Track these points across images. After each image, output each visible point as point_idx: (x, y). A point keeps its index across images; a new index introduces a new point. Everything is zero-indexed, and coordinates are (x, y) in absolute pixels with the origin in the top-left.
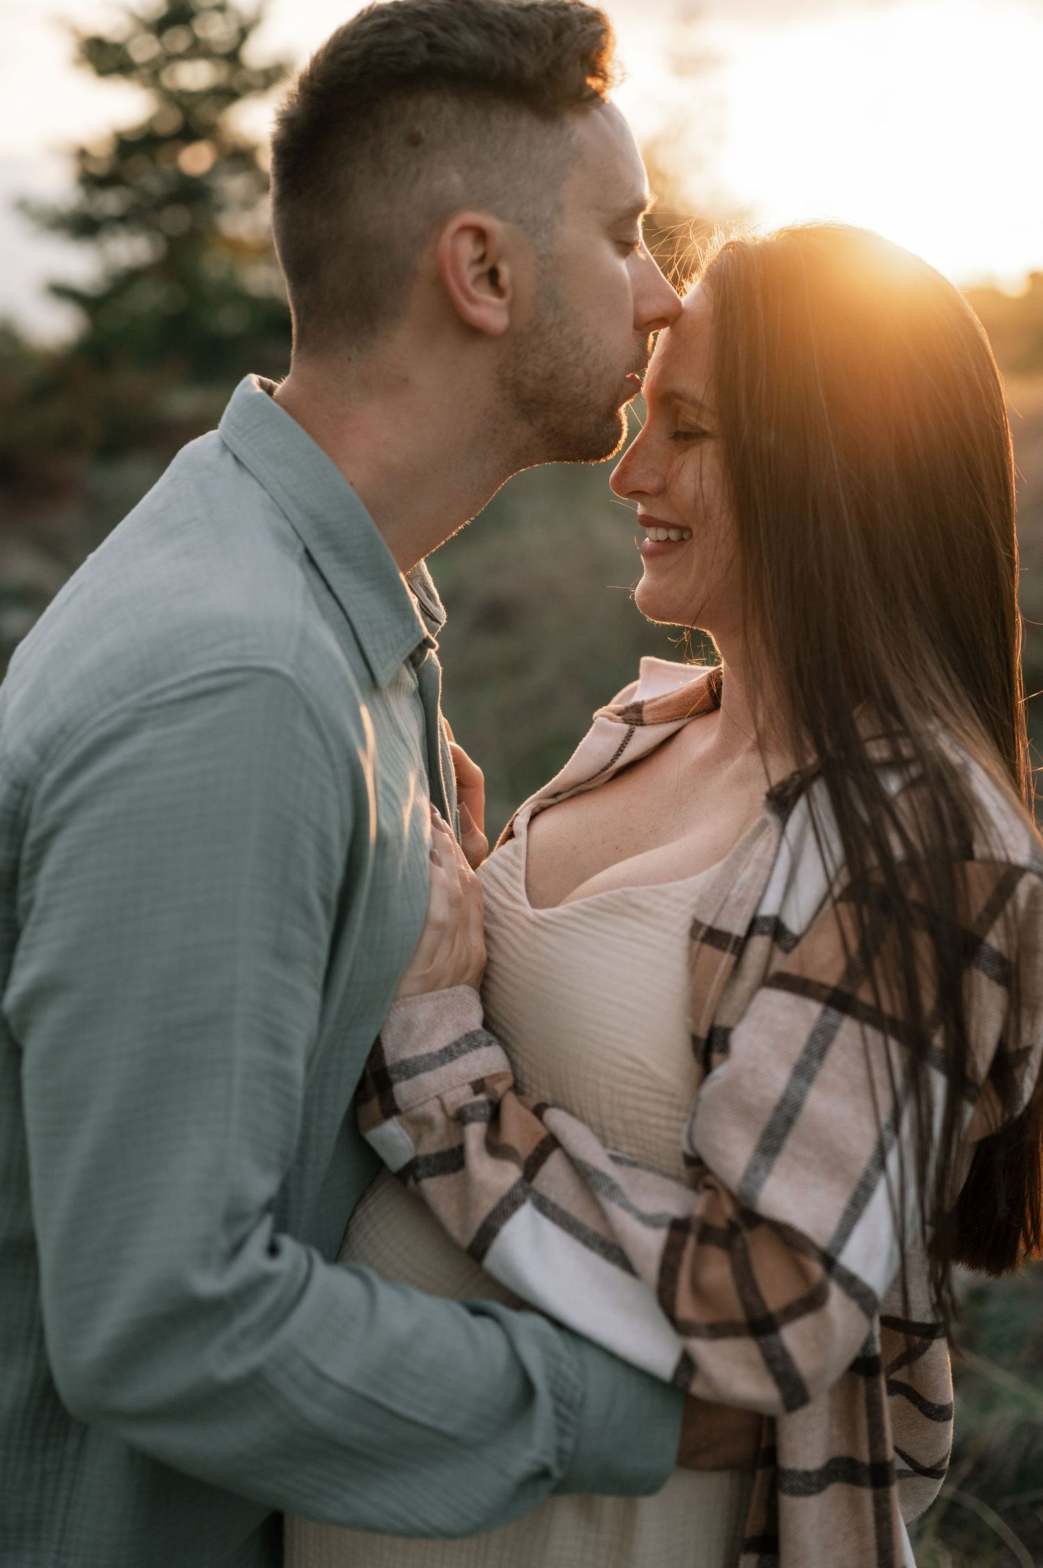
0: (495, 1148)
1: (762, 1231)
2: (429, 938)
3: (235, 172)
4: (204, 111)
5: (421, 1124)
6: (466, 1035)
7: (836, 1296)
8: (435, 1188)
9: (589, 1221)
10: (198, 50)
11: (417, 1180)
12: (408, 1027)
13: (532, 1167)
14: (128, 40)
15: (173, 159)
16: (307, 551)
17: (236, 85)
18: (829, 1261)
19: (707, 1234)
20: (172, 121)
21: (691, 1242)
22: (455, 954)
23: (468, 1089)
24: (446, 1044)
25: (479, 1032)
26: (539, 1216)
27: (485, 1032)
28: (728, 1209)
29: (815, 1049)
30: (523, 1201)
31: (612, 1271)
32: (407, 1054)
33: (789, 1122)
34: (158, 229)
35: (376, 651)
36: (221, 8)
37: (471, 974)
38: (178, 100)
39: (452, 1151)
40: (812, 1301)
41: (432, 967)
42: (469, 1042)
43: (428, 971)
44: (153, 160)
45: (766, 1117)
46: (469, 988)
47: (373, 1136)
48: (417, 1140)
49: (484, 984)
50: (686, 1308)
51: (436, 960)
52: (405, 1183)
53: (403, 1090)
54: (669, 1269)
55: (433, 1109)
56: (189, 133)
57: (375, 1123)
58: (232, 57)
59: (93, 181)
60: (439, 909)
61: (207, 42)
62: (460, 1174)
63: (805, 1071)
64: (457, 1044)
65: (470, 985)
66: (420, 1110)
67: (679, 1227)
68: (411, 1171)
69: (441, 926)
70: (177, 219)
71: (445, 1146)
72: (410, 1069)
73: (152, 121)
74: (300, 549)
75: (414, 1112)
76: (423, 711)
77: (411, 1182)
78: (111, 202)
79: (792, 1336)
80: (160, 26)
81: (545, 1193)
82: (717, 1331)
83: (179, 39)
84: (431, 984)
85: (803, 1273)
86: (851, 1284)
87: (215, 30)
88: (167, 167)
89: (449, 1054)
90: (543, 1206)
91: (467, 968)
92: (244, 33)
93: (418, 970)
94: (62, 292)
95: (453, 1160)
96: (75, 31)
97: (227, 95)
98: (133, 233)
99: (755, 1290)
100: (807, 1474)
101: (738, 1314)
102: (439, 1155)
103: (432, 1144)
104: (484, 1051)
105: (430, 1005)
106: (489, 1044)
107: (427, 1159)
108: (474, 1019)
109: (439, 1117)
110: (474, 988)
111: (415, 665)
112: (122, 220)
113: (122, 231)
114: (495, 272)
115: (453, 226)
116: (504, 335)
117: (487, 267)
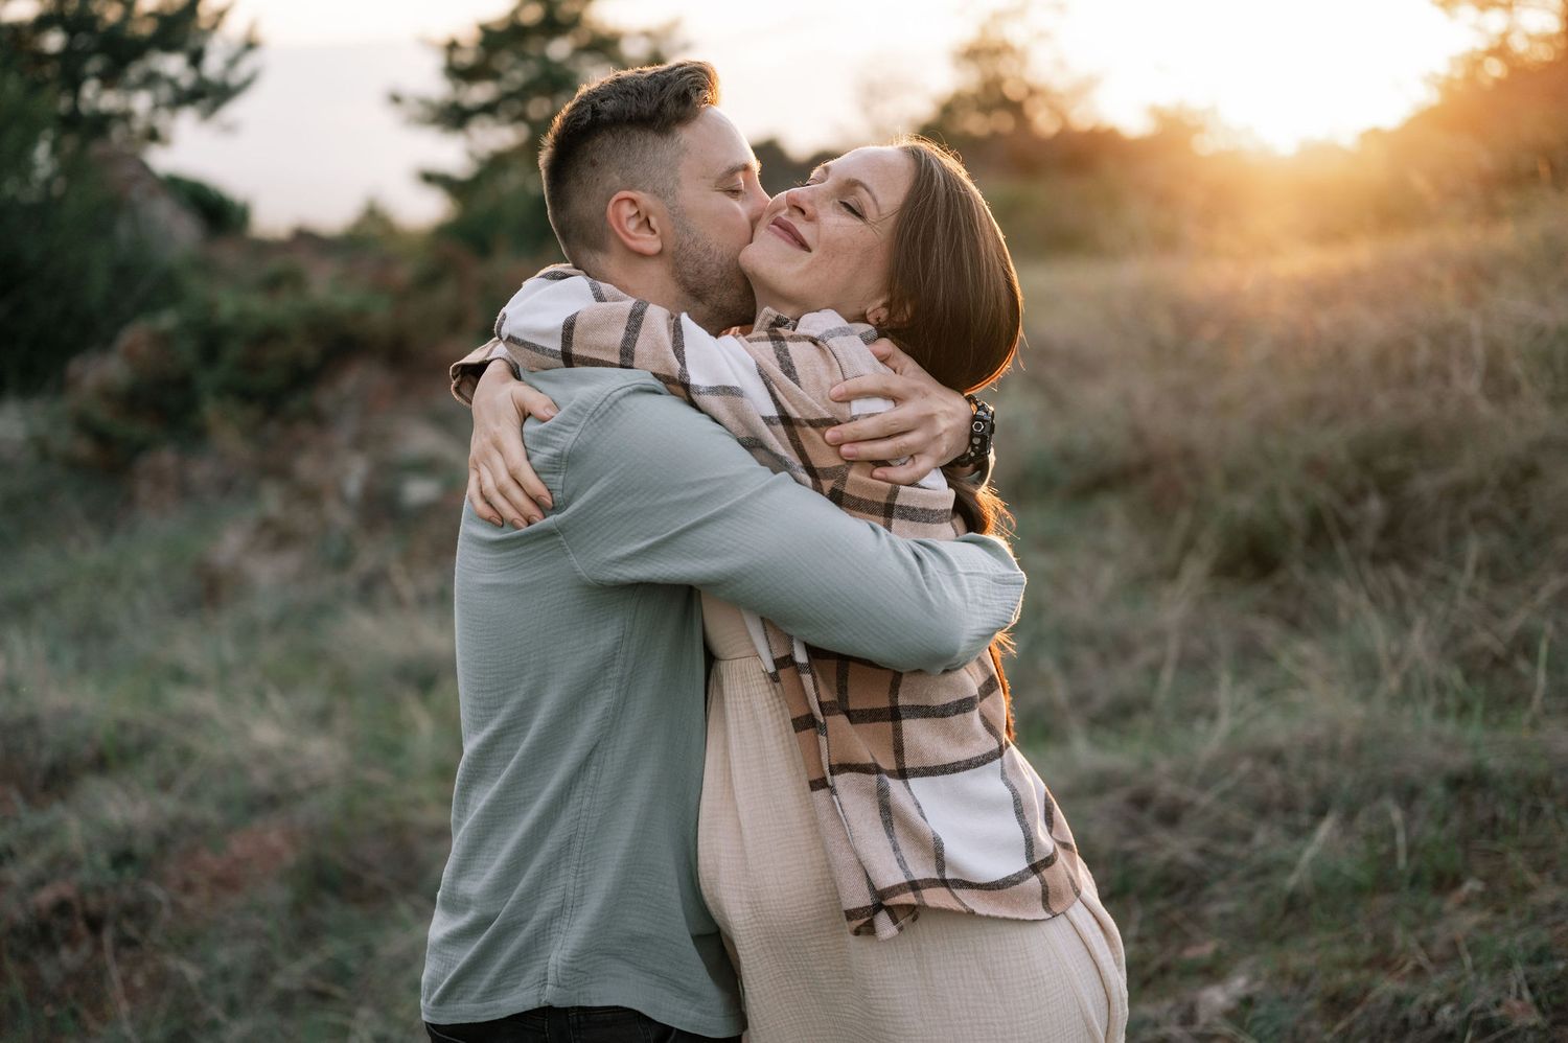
15: (542, 50)
20: (533, 14)
44: (518, 52)
56: (551, 28)
59: (459, 73)
73: (516, 12)
78: (479, 93)
94: (430, 178)
112: (489, 109)
113: (486, 120)
114: (648, 221)
115: (614, 199)
116: (660, 253)
117: (642, 218)
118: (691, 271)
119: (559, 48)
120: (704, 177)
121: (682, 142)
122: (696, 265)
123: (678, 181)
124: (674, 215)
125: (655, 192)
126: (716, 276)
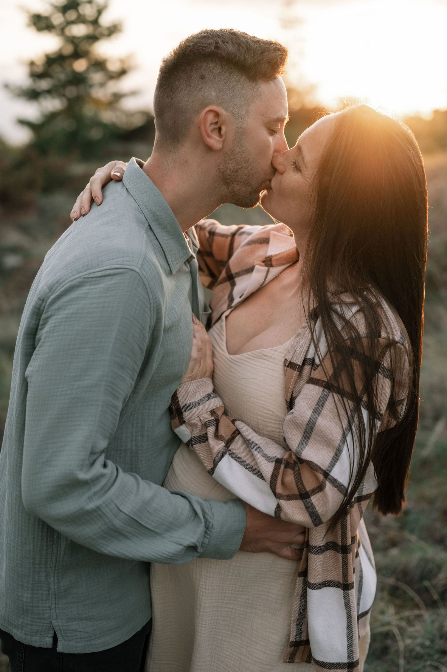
0: (217, 436)
1: (305, 464)
2: (191, 363)
3: (97, 71)
4: (84, 46)
5: (192, 426)
6: (207, 395)
7: (328, 486)
8: (198, 448)
9: (248, 460)
10: (81, 20)
11: (192, 445)
12: (187, 392)
13: (229, 443)
14: (51, 15)
15: (71, 66)
16: (149, 225)
17: (97, 33)
18: (326, 474)
19: (288, 465)
20: (69, 50)
21: (282, 466)
22: (201, 367)
23: (209, 414)
24: (200, 398)
25: (211, 393)
26: (231, 459)
27: (214, 394)
28: (294, 457)
29: (320, 403)
30: (225, 455)
31: (255, 478)
32: (188, 402)
33: (312, 429)
34: (64, 95)
35: (172, 261)
36: (90, 2)
37: (208, 374)
38: (72, 40)
39: (203, 435)
40: (320, 488)
41: (192, 374)
42: (208, 397)
43: (191, 375)
44: (62, 66)
45: (304, 427)
46: (208, 379)
47: (177, 431)
48: (192, 432)
49: (213, 377)
50: (279, 489)
51: (194, 371)
52: (188, 447)
53: (186, 415)
54: (274, 476)
55: (197, 421)
56: (77, 55)
57: (177, 426)
58: (95, 22)
59: (36, 76)
60: (194, 354)
61: (84, 16)
62: (206, 443)
63: (317, 410)
64: (204, 398)
65: (208, 377)
66: (193, 422)
67: (278, 461)
68: (190, 443)
69: (196, 360)
70: (71, 92)
71: (201, 434)
72: (189, 407)
73: (60, 50)
74: (147, 225)
75: (191, 422)
76: (191, 279)
77: (191, 447)
78: (44, 84)
79: (314, 499)
80: (64, 9)
81: (234, 451)
82: (289, 498)
83: (72, 15)
84: (193, 378)
85: (317, 478)
86: (334, 482)
87: (88, 10)
88: (68, 70)
89: (202, 401)
90: (233, 455)
91: (206, 372)
92: (100, 12)
93: (188, 374)
94: (23, 122)
95: (204, 438)
96: (28, 12)
97: (93, 38)
98: (53, 98)
99: (302, 483)
100: (320, 547)
101: (296, 492)
102: (199, 437)
103: (197, 433)
104: (214, 400)
105: (194, 385)
106: (215, 397)
107: (195, 438)
108: (210, 388)
109: (199, 424)
110: (210, 378)
111: (189, 263)
112: (49, 92)
113: (49, 97)
114: (220, 129)
115: (207, 109)
116: (221, 150)
117: (217, 126)
118: (232, 168)
119: (80, 65)
120: (263, 116)
121: (260, 89)
122: (237, 167)
123: (248, 112)
124: (238, 132)
125: (233, 113)
126: (244, 177)
